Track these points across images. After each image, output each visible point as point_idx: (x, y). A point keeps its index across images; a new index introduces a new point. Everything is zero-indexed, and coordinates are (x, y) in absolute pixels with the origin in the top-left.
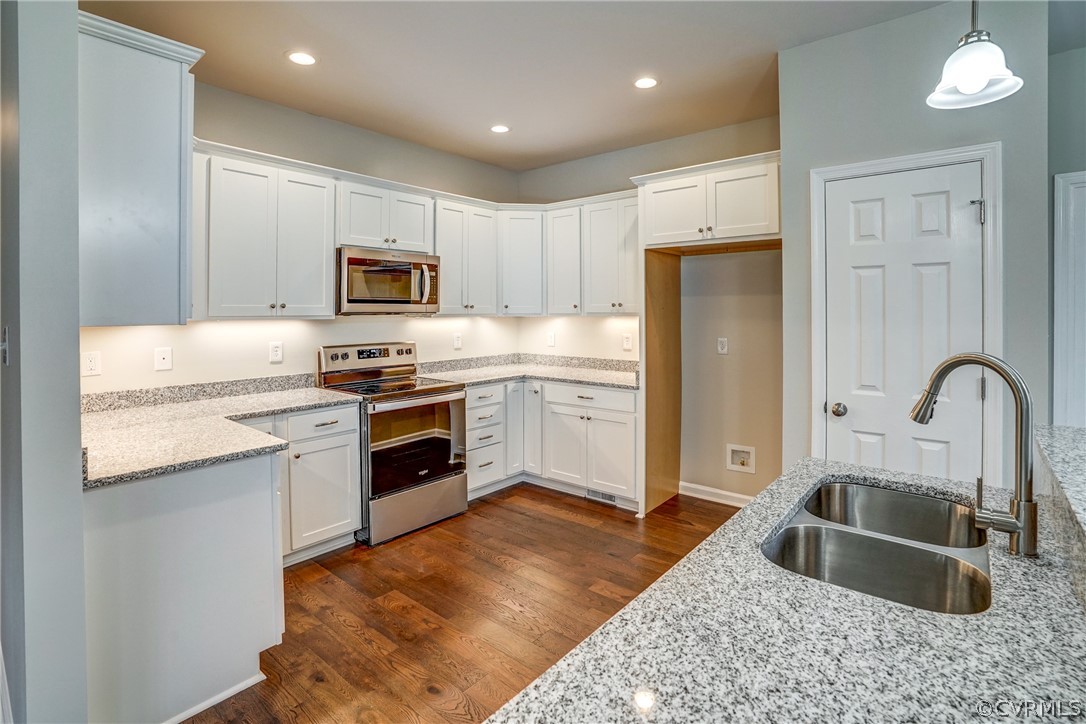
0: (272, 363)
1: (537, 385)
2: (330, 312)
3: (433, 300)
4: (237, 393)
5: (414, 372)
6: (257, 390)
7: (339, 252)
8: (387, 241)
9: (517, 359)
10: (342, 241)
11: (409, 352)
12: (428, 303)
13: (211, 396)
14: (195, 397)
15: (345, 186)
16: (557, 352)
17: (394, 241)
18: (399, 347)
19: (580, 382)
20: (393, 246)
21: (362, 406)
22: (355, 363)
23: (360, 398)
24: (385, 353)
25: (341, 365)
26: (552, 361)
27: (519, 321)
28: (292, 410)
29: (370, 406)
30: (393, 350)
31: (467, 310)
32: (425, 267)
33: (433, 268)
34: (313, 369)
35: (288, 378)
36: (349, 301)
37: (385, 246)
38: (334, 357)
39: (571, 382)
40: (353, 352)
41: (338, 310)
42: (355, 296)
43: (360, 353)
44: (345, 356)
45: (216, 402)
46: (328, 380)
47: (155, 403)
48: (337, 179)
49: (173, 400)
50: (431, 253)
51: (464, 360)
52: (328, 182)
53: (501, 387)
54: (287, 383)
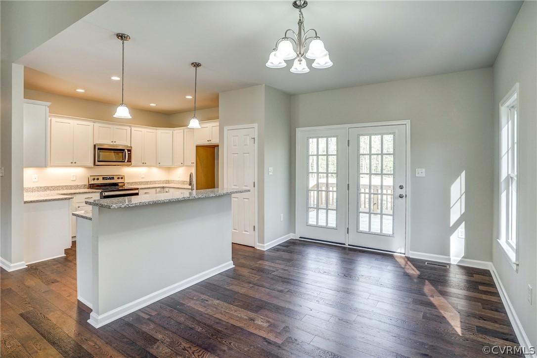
0: (72, 181)
1: (167, 189)
2: (92, 165)
3: (129, 161)
4: (60, 190)
5: (124, 185)
6: (67, 189)
7: (95, 146)
8: (112, 142)
9: (168, 182)
10: (96, 142)
11: (122, 178)
12: (127, 162)
13: (51, 190)
14: (46, 190)
15: (96, 125)
16: (181, 179)
17: (115, 142)
18: (119, 176)
19: (179, 188)
20: (115, 143)
21: (101, 193)
22: (101, 181)
23: (100, 191)
24: (113, 178)
25: (96, 182)
26: (179, 182)
27: (169, 169)
28: (77, 193)
29: (103, 193)
30: (116, 178)
31: (144, 164)
32: (126, 150)
33: (129, 151)
34: (87, 183)
35: (78, 186)
36: (98, 161)
37: (112, 143)
38: (94, 179)
39: (176, 188)
40: (101, 178)
41: (94, 164)
42: (101, 159)
43: (103, 178)
44: (98, 179)
45: (52, 192)
46: (92, 186)
47: (32, 192)
48: (94, 123)
49: (38, 191)
50: (129, 146)
51: (145, 182)
52: (91, 124)
53: (154, 190)
54: (77, 187)
